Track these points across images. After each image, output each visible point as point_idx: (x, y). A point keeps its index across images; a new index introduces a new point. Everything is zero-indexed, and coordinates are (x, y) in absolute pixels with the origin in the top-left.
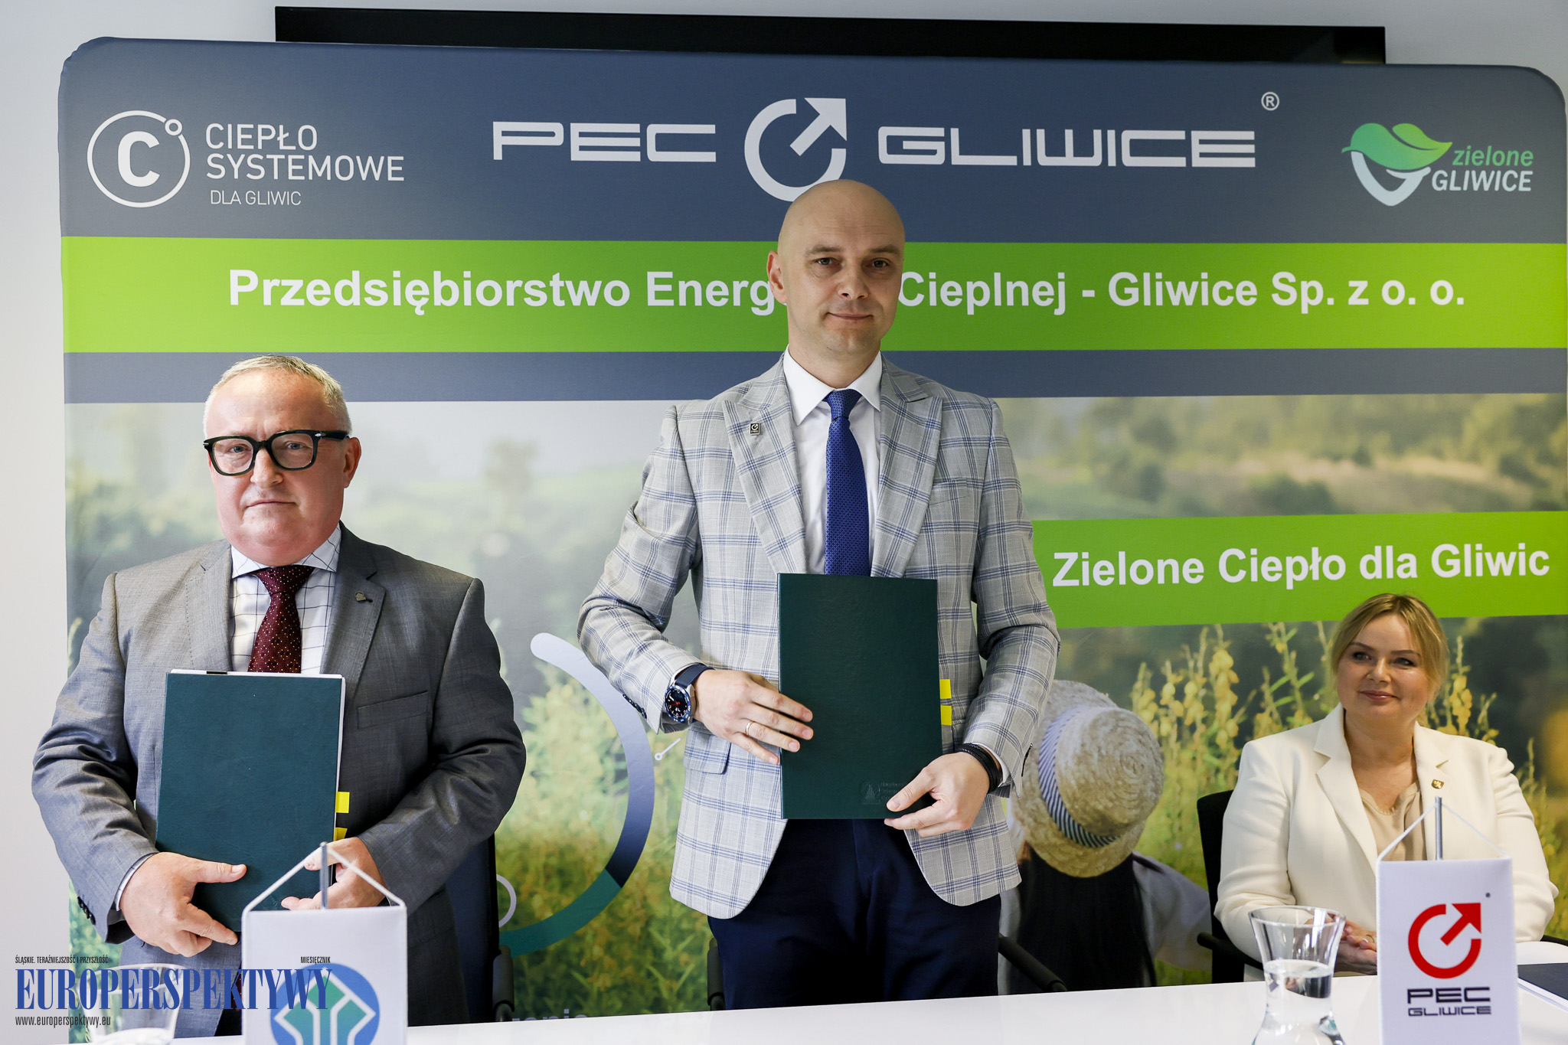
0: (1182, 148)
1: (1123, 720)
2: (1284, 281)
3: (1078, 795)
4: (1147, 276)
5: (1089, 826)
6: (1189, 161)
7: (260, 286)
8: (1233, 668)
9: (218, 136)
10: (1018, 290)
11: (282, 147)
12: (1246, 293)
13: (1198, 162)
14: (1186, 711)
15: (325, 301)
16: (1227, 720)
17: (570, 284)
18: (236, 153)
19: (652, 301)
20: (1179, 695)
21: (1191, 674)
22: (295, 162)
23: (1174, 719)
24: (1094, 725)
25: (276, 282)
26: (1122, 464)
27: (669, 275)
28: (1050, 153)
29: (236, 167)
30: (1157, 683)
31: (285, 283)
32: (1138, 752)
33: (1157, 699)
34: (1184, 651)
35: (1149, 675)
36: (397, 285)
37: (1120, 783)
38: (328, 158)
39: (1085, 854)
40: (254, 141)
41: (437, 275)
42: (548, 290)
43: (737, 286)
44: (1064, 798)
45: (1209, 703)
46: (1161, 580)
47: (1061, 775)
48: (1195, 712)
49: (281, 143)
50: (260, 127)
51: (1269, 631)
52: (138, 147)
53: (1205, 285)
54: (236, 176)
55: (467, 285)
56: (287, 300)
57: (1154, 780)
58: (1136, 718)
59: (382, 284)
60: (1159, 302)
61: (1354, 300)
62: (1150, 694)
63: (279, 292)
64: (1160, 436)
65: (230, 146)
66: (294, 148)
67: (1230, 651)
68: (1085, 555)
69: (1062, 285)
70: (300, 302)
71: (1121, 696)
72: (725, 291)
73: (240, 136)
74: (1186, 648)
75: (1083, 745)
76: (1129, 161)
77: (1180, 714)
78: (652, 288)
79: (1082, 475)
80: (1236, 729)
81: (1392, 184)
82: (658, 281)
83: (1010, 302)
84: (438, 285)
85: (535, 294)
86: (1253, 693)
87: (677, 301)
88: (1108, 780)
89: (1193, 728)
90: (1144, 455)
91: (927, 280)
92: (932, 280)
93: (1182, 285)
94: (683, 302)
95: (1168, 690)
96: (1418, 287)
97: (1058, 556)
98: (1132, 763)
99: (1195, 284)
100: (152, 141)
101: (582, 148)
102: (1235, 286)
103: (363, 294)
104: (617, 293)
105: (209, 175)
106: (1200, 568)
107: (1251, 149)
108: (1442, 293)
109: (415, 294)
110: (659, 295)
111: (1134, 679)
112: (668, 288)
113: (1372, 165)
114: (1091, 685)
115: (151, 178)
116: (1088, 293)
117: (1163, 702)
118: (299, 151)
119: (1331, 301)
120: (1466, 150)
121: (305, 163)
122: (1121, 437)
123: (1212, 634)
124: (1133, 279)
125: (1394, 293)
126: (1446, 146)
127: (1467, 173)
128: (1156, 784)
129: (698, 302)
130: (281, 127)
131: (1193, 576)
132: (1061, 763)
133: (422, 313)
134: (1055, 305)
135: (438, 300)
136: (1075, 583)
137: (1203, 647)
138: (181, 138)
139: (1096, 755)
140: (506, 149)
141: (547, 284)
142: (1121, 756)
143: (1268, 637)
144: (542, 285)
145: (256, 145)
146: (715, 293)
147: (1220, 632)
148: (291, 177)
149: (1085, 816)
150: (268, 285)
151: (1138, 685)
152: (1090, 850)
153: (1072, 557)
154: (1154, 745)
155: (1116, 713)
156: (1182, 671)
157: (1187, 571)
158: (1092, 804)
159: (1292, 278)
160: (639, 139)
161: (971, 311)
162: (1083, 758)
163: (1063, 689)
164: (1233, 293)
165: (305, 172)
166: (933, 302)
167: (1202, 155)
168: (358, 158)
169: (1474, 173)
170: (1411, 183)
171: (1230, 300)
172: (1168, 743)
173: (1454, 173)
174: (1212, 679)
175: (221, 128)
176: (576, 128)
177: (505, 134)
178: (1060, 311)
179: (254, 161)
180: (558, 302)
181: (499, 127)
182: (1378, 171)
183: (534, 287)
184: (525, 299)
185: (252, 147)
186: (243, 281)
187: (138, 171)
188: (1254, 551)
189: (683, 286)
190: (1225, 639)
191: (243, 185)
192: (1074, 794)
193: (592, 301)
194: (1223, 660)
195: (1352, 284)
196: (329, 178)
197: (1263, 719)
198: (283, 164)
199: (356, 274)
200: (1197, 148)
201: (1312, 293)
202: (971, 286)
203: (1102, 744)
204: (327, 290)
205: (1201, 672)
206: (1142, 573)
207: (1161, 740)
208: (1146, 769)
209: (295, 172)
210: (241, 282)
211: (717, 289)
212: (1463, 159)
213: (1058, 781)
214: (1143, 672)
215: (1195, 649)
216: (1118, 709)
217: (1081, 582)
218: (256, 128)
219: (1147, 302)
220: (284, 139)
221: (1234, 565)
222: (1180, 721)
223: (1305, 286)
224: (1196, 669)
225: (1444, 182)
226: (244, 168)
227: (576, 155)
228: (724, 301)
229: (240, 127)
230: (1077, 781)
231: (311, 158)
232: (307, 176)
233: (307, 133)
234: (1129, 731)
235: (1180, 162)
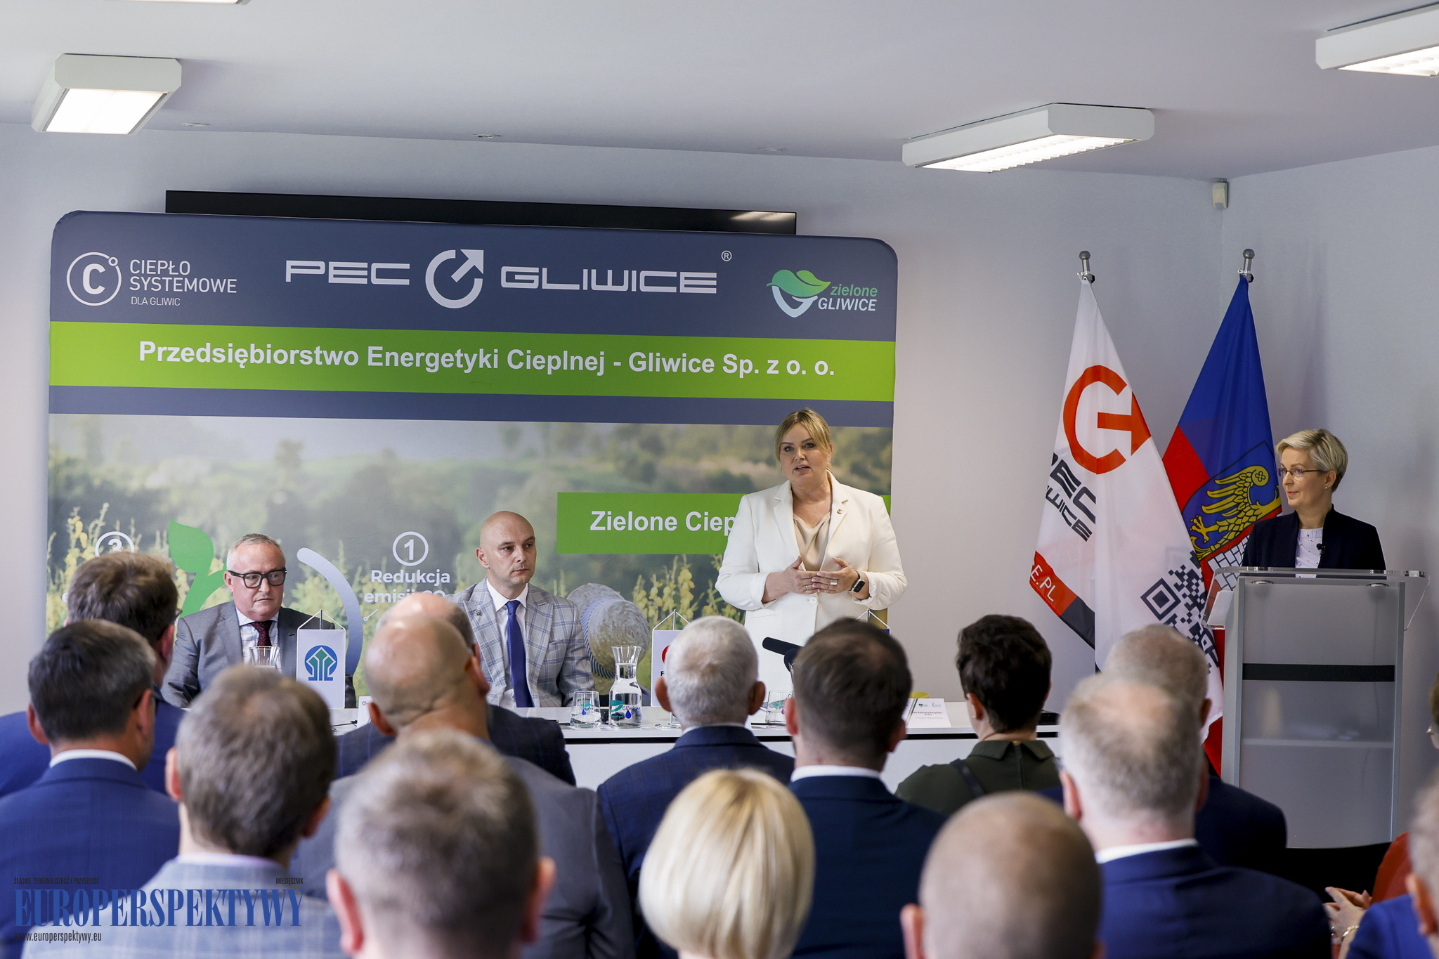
0: (675, 282)
1: (627, 607)
2: (730, 359)
3: (600, 649)
4: (651, 355)
5: (606, 666)
6: (678, 289)
7: (156, 350)
8: (692, 580)
9: (137, 267)
10: (577, 362)
11: (171, 273)
12: (708, 365)
13: (683, 290)
14: (664, 603)
15: (191, 359)
16: (687, 609)
17: (325, 352)
18: (146, 276)
19: (371, 363)
20: (660, 594)
21: (667, 582)
22: (178, 282)
23: (657, 607)
24: (611, 609)
25: (165, 349)
26: (632, 461)
27: (381, 348)
28: (598, 283)
29: (146, 284)
30: (648, 587)
31: (170, 349)
32: (635, 625)
33: (647, 596)
34: (664, 569)
35: (643, 582)
36: (230, 351)
37: (624, 642)
38: (196, 279)
39: (603, 682)
40: (156, 270)
41: (253, 346)
42: (313, 356)
43: (419, 355)
44: (592, 650)
45: (677, 599)
46: (652, 528)
47: (591, 636)
48: (669, 603)
49: (171, 271)
50: (160, 262)
51: (713, 559)
52: (94, 272)
53: (684, 360)
54: (146, 289)
55: (269, 352)
56: (170, 359)
57: (644, 642)
58: (635, 606)
59: (223, 351)
60: (658, 369)
61: (770, 371)
62: (643, 593)
63: (166, 354)
64: (655, 446)
65: (143, 272)
66: (177, 274)
67: (690, 570)
68: (609, 513)
69: (602, 359)
70: (178, 360)
71: (627, 594)
72: (411, 358)
73: (148, 267)
74: (665, 567)
75: (604, 621)
76: (644, 288)
77: (661, 605)
78: (371, 355)
79: (609, 467)
80: (692, 614)
81: (795, 305)
82: (374, 352)
83: (572, 368)
84: (253, 352)
85: (306, 358)
86: (703, 594)
87: (384, 363)
88: (618, 641)
89: (667, 613)
90: (645, 457)
91: (526, 354)
92: (529, 354)
93: (671, 360)
94: (388, 364)
95: (654, 591)
96: (808, 365)
97: (594, 513)
98: (632, 631)
99: (679, 360)
100: (101, 269)
101: (335, 276)
102: (702, 362)
103: (212, 356)
104: (351, 358)
105: (131, 288)
106: (675, 522)
107: (714, 283)
108: (822, 368)
109: (239, 357)
110: (375, 360)
111: (635, 584)
112: (380, 356)
113: (783, 293)
114: (609, 587)
115: (101, 289)
116: (617, 364)
117: (650, 598)
118: (180, 275)
119: (757, 371)
120: (838, 286)
121: (183, 282)
122: (633, 446)
123: (681, 559)
124: (643, 356)
125: (794, 367)
126: (828, 283)
127: (839, 299)
128: (645, 644)
129: (396, 364)
130: (171, 262)
131: (671, 526)
132: (591, 630)
133: (244, 367)
134: (598, 370)
135: (253, 360)
136: (603, 528)
137: (675, 567)
138: (117, 267)
139: (611, 626)
140: (293, 275)
141: (313, 352)
142: (625, 627)
143: (713, 563)
144: (310, 353)
145: (157, 273)
146: (406, 359)
147: (685, 559)
148: (175, 290)
149: (603, 661)
150: (161, 350)
151: (637, 587)
152: (606, 680)
153: (602, 514)
154: (645, 622)
155: (624, 603)
156: (662, 580)
157: (667, 523)
158: (608, 654)
159: (735, 358)
160: (366, 271)
161: (550, 373)
162: (603, 628)
163: (594, 588)
164: (700, 365)
165: (182, 287)
166: (528, 367)
167: (686, 286)
168: (212, 280)
169: (842, 299)
170: (806, 304)
171: (699, 369)
172: (652, 621)
173: (831, 299)
174: (679, 585)
175: (139, 262)
176: (332, 264)
177: (293, 267)
178: (600, 373)
179: (156, 281)
180: (319, 363)
181: (289, 263)
182: (788, 298)
183: (305, 354)
184: (301, 361)
185: (154, 273)
186: (147, 347)
187: (93, 286)
188: (706, 514)
189: (388, 355)
190: (688, 563)
191: (149, 294)
192: (598, 647)
193: (337, 362)
194: (686, 575)
195: (769, 362)
196: (196, 291)
197: (708, 609)
198: (171, 283)
199: (208, 345)
200: (683, 282)
201: (746, 366)
202: (550, 358)
203: (615, 620)
204: (192, 353)
205: (673, 581)
206: (641, 524)
207: (648, 619)
208: (640, 635)
209: (177, 287)
210: (146, 348)
211: (407, 357)
212: (837, 292)
213: (589, 640)
214: (640, 580)
215: (670, 568)
216: (625, 601)
217: (606, 528)
218: (157, 262)
219: (651, 369)
220: (173, 269)
221: (694, 521)
222: (660, 609)
223: (742, 362)
224: (670, 579)
225: (826, 305)
226: (150, 284)
227: (332, 280)
228: (411, 364)
229: (148, 261)
230: (600, 642)
231: (186, 279)
232: (184, 290)
233: (185, 265)
234: (630, 613)
235: (673, 290)
